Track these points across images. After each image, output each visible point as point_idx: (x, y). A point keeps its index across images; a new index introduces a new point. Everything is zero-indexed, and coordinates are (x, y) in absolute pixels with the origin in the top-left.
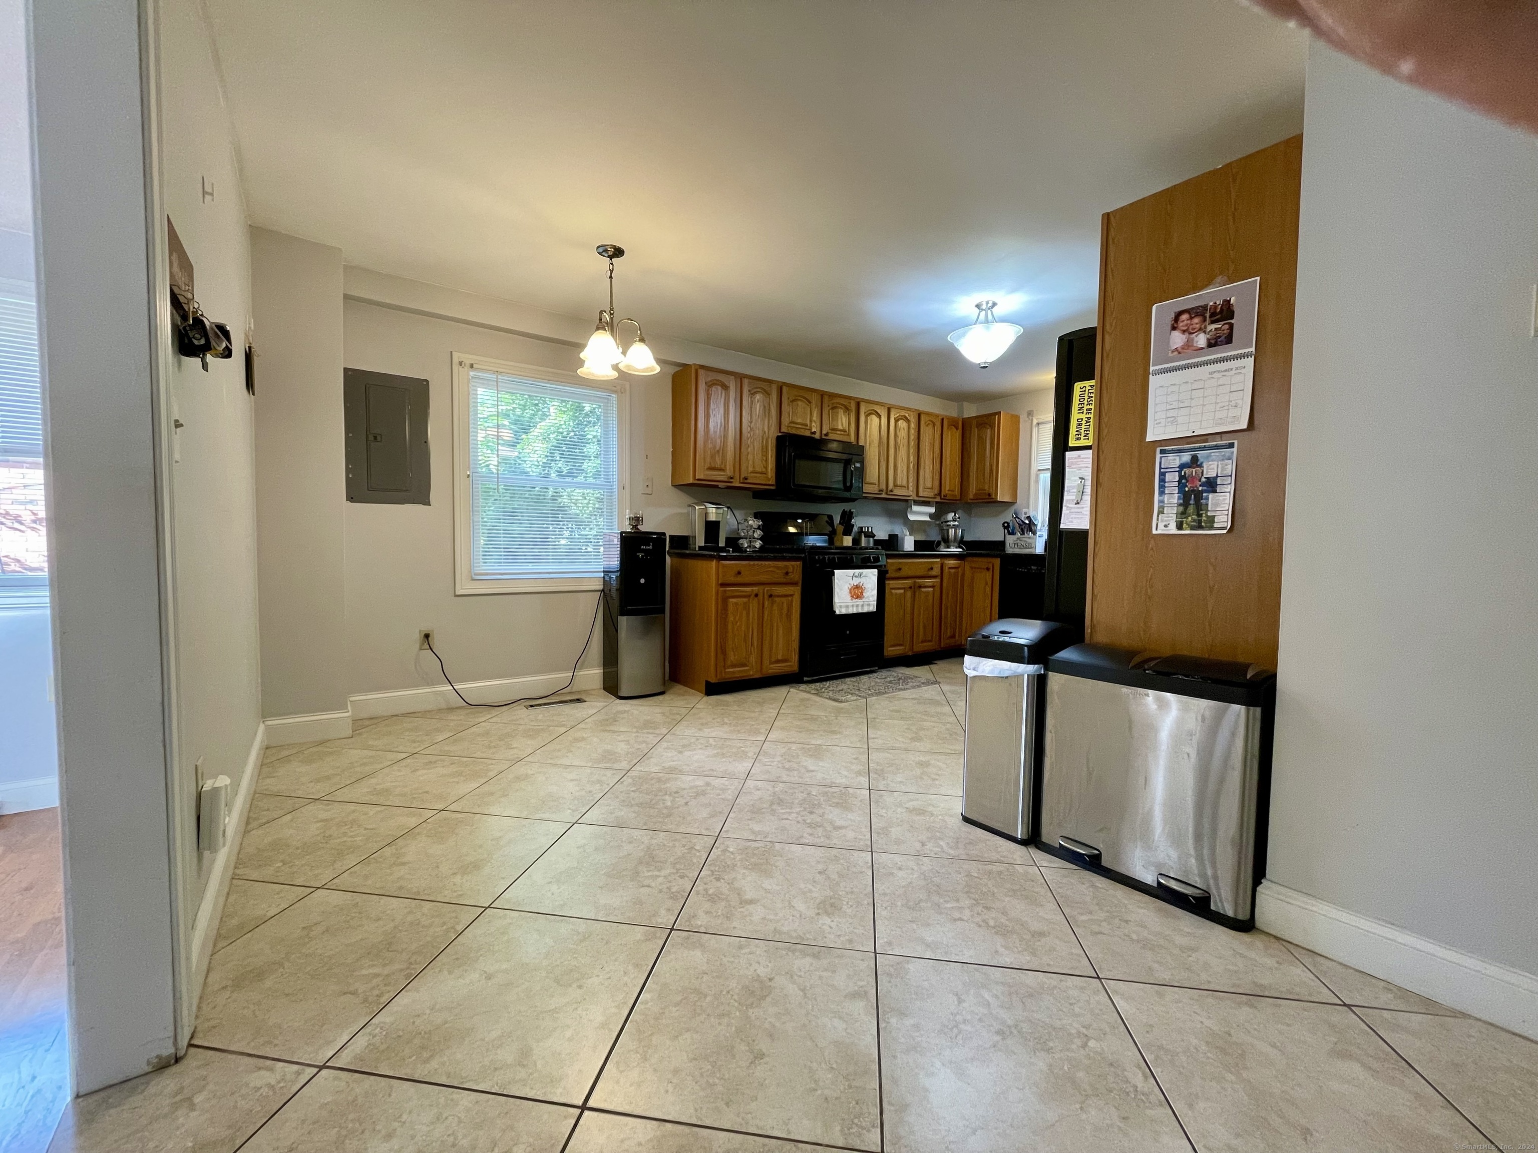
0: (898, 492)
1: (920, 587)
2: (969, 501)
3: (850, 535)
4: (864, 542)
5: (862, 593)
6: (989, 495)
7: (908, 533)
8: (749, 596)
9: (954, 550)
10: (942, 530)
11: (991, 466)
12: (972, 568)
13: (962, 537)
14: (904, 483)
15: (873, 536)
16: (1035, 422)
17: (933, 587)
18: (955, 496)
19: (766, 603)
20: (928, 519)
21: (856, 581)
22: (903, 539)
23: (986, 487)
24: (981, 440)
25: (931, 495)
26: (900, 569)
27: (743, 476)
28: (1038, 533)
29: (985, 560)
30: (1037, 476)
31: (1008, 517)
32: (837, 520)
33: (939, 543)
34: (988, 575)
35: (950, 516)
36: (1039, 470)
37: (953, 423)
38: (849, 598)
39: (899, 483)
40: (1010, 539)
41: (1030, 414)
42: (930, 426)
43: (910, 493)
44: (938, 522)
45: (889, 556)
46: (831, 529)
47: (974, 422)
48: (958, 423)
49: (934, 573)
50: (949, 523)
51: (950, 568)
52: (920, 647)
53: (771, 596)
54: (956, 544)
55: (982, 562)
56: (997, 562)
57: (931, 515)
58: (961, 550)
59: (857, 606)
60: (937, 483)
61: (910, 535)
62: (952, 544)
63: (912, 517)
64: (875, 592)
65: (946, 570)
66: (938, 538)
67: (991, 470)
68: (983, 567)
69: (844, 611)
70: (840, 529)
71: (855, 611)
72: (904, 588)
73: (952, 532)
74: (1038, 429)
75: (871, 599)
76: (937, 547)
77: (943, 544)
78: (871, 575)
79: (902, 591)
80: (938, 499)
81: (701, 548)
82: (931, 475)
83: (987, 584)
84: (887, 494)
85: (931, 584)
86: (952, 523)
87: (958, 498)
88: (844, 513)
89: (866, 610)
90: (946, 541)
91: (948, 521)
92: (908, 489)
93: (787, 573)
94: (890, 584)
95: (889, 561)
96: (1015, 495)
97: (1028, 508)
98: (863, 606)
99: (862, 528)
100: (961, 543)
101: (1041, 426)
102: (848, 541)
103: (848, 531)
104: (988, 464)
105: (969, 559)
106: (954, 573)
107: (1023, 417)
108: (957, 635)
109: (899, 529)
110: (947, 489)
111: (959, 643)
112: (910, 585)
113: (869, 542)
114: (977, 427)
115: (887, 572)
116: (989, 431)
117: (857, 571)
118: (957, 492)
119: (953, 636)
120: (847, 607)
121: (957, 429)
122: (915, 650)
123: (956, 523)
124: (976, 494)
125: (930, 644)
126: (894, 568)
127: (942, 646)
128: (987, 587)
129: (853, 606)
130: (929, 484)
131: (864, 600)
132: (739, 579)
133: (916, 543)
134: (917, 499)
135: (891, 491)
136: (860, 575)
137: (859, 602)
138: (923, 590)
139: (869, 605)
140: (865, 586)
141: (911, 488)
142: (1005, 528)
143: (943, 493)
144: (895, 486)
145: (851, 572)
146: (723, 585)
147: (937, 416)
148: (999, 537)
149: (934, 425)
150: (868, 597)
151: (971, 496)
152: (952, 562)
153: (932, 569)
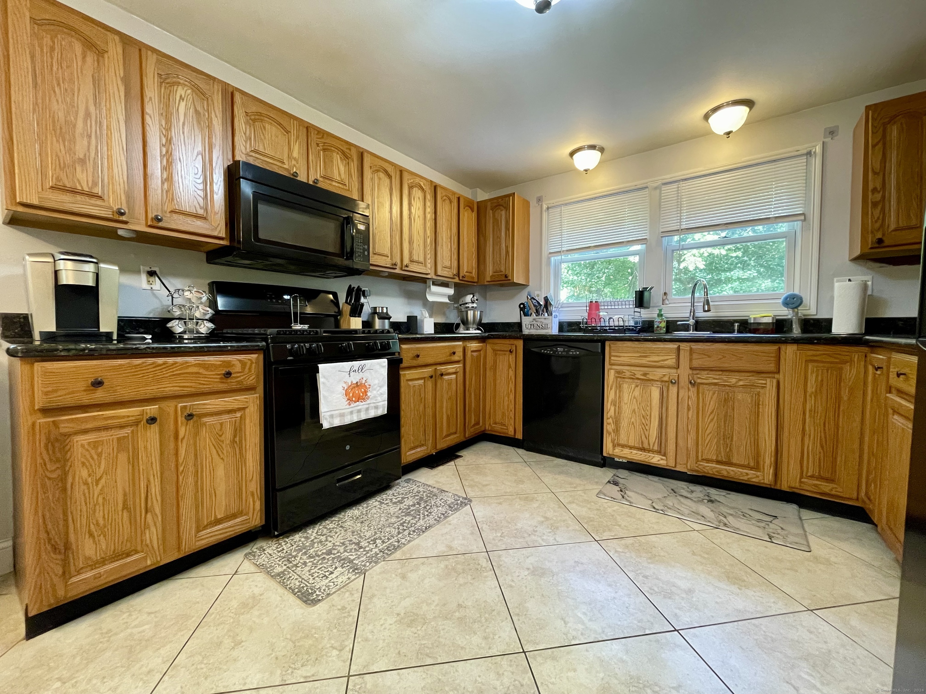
0: (414, 267)
1: (442, 375)
2: (486, 283)
3: (359, 316)
4: (378, 324)
5: (366, 392)
6: (506, 276)
7: (427, 315)
8: (137, 423)
9: (473, 331)
10: (460, 311)
11: (507, 247)
12: (494, 350)
13: (481, 319)
14: (421, 259)
15: (389, 318)
16: (545, 207)
17: (455, 373)
18: (473, 278)
19: (182, 432)
20: (446, 300)
21: (355, 378)
22: (422, 321)
23: (503, 269)
24: (496, 223)
25: (450, 274)
26: (418, 356)
27: (150, 216)
28: (554, 314)
29: (507, 341)
30: (549, 259)
31: (522, 298)
32: (342, 298)
33: (458, 326)
34: (512, 358)
35: (469, 298)
36: (550, 253)
37: (470, 205)
38: (344, 401)
39: (415, 258)
40: (526, 321)
41: (539, 200)
42: (447, 201)
43: (427, 270)
44: (456, 305)
45: (402, 341)
46: (337, 310)
47: (489, 204)
48: (473, 205)
49: (456, 358)
50: (467, 305)
51: (472, 351)
52: (442, 445)
53: (190, 416)
54: (475, 326)
55: (504, 344)
56: (520, 344)
57: (449, 297)
58: (480, 332)
59: (359, 411)
60: (455, 264)
61: (431, 316)
62: (471, 326)
63: (430, 298)
64: (385, 389)
65: (469, 354)
66: (457, 321)
67: (507, 252)
68: (506, 349)
69: (337, 423)
70: (347, 309)
71: (355, 419)
72: (424, 378)
73: (470, 314)
74: (548, 213)
75: (379, 399)
76: (456, 329)
77: (462, 325)
78: (378, 367)
79: (421, 382)
80: (457, 280)
81: (47, 337)
82: (449, 254)
83: (510, 367)
84: (401, 269)
85: (454, 370)
86: (470, 305)
87: (476, 280)
88: (350, 291)
89: (372, 414)
90: (465, 322)
91: (467, 303)
92: (425, 266)
93: (228, 374)
94: (406, 375)
95: (404, 346)
96: (527, 278)
97: (541, 290)
98: (367, 409)
99: (375, 308)
100: (480, 325)
101: (551, 210)
102: (356, 323)
103: (356, 311)
104: (503, 246)
105: (490, 341)
106: (477, 356)
107: (533, 203)
108: (481, 422)
109: (419, 311)
110: (465, 270)
111: (483, 429)
112: (430, 374)
113: (384, 324)
114: (492, 209)
115: (401, 361)
116: (503, 213)
117: (356, 364)
118: (474, 274)
119: (477, 423)
120: (342, 415)
121: (473, 211)
122: (438, 448)
123: (475, 305)
124: (491, 277)
125: (455, 436)
126: (411, 354)
127: (467, 436)
128: (510, 370)
129: (351, 413)
130: (448, 264)
131: (368, 401)
132: (100, 395)
133: (437, 325)
134: (435, 277)
135: (407, 266)
136: (362, 369)
137: (361, 405)
138: (446, 377)
139: (376, 408)
140: (370, 382)
141: (429, 266)
142: (521, 309)
143: (461, 275)
144: (412, 261)
145: (346, 365)
146: (46, 411)
147: (454, 193)
148: (517, 320)
149: (451, 202)
150: (375, 397)
151: (488, 279)
152: (474, 345)
153: (454, 353)
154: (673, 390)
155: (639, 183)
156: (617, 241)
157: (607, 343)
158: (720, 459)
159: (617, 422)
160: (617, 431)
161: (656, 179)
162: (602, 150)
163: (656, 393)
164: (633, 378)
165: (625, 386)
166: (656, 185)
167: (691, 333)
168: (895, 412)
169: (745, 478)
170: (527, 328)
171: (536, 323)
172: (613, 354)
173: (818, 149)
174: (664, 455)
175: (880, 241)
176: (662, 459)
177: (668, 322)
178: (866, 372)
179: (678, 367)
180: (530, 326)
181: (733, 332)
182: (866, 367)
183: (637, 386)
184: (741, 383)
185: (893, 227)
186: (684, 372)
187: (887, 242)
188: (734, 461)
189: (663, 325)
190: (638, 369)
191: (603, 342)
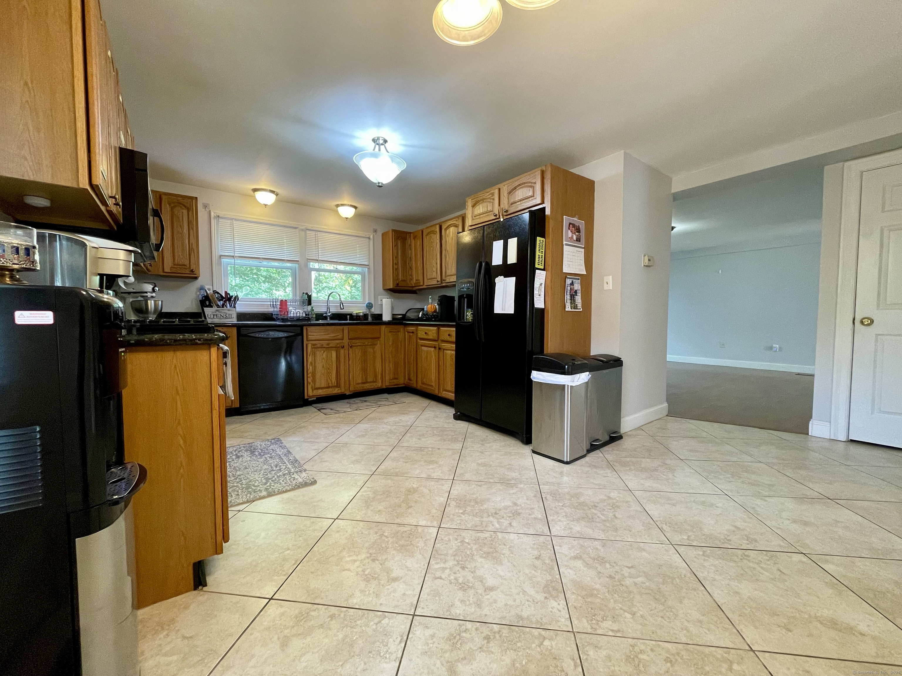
154: (342, 351)
155: (293, 224)
156: (276, 258)
157: (305, 328)
158: (363, 382)
159: (314, 374)
160: (314, 381)
161: (303, 224)
162: (277, 195)
163: (334, 354)
164: (322, 347)
165: (318, 353)
166: (303, 228)
167: (329, 321)
168: (422, 346)
169: (372, 387)
170: (210, 318)
171: (219, 313)
172: (309, 334)
173: (371, 237)
174: (339, 387)
175: (398, 284)
176: (339, 390)
177: (316, 314)
178: (405, 335)
179: (343, 339)
180: (212, 316)
181: (347, 320)
182: (405, 333)
183: (324, 352)
184: (369, 344)
185: (400, 279)
186: (346, 340)
187: (400, 285)
188: (369, 381)
189: (314, 316)
190: (323, 342)
191: (301, 327)
